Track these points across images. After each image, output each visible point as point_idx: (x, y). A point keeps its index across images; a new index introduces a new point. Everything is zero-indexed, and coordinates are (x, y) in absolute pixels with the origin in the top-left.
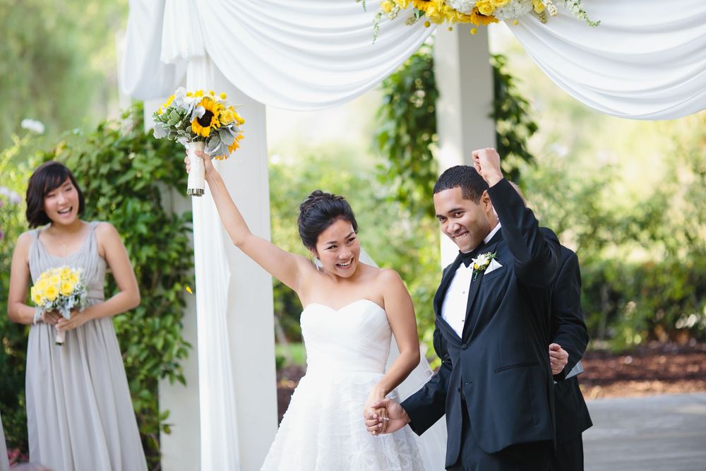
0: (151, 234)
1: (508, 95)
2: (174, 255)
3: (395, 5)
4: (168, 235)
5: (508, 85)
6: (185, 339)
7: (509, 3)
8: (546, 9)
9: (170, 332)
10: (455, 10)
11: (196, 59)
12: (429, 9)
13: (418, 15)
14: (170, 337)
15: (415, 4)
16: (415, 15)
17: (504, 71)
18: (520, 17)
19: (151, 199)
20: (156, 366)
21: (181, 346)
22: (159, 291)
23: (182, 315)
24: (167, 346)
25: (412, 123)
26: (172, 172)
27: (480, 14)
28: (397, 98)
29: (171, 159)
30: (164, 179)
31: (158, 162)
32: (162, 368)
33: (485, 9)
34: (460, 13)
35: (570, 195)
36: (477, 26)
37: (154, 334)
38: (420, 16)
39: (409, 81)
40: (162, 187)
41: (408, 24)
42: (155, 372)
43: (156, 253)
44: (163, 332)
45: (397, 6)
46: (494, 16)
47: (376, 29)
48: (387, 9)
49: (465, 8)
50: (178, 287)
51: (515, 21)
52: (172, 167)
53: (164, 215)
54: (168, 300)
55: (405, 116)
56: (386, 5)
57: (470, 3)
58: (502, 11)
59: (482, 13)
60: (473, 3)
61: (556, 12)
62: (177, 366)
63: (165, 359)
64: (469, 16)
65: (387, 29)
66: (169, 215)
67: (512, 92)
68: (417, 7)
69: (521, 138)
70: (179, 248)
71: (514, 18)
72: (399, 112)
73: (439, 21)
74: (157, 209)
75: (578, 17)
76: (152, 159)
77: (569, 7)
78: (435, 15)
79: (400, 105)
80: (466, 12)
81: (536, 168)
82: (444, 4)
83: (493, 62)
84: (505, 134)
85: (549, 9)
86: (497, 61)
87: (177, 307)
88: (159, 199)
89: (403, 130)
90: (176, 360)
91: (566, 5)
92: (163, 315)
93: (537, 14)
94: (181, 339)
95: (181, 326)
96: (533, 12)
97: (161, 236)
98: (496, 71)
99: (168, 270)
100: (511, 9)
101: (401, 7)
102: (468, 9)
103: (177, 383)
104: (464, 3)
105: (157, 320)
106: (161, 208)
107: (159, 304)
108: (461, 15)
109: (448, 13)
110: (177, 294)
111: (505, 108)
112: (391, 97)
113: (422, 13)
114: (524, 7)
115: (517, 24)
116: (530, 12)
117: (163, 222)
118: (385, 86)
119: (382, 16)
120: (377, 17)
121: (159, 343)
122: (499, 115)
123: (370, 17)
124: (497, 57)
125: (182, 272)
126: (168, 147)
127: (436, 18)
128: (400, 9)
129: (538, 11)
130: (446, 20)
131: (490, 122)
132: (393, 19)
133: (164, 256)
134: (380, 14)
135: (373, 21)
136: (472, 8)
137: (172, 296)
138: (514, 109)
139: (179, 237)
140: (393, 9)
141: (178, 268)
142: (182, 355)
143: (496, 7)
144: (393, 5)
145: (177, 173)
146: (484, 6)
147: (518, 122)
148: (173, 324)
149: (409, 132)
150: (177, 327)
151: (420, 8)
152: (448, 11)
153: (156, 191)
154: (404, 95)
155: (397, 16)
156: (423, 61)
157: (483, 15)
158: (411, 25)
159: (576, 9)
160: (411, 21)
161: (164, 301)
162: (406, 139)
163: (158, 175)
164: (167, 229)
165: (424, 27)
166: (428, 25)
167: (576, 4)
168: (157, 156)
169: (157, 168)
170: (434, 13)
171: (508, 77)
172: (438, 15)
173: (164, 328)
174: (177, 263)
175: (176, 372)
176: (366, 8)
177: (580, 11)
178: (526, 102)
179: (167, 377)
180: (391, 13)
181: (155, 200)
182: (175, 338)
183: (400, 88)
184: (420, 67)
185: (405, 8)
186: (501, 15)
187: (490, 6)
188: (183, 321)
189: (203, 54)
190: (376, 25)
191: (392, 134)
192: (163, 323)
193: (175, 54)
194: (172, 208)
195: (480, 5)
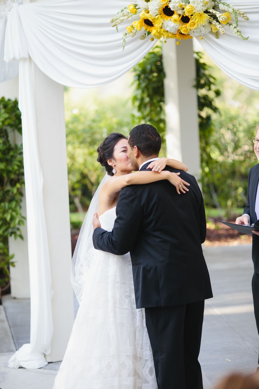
0: (3, 156)
1: (204, 75)
2: (16, 168)
3: (134, 28)
4: (12, 156)
5: (204, 69)
6: (23, 215)
7: (197, 27)
8: (219, 30)
9: (14, 210)
10: (168, 31)
11: (24, 59)
12: (153, 31)
13: (147, 34)
14: (14, 214)
15: (145, 28)
16: (145, 34)
17: (202, 61)
18: (204, 35)
19: (3, 137)
20: (7, 230)
21: (21, 218)
22: (8, 187)
23: (21, 201)
24: (12, 218)
25: (151, 91)
26: (14, 121)
27: (181, 33)
28: (142, 76)
29: (14, 114)
30: (9, 125)
31: (6, 116)
32: (10, 230)
33: (184, 30)
34: (170, 33)
35: (241, 128)
36: (180, 40)
37: (5, 212)
38: (148, 35)
39: (149, 67)
40: (9, 130)
41: (142, 39)
42: (6, 233)
43: (6, 167)
44: (10, 211)
45: (135, 29)
46: (189, 35)
47: (124, 42)
48: (129, 31)
49: (173, 30)
50: (18, 185)
51: (201, 37)
52: (14, 118)
53: (10, 145)
54: (13, 193)
55: (147, 87)
56: (129, 29)
57: (176, 27)
58: (194, 32)
59: (183, 33)
60: (178, 27)
61: (224, 32)
62: (18, 229)
63: (12, 225)
64: (176, 34)
65: (130, 42)
66: (13, 145)
67: (207, 72)
68: (146, 30)
69: (211, 98)
70: (19, 164)
71: (201, 35)
72: (143, 85)
73: (159, 38)
74: (6, 142)
75: (237, 35)
76: (3, 114)
77: (232, 29)
78: (156, 34)
79: (144, 81)
80: (174, 32)
81: (220, 115)
82: (161, 28)
83: (195, 56)
84: (202, 96)
85: (220, 30)
86: (198, 55)
87: (18, 197)
88: (7, 137)
89: (145, 95)
90: (17, 226)
91: (229, 28)
92: (10, 201)
93: (214, 33)
94: (21, 215)
95: (20, 207)
96: (211, 32)
97: (8, 157)
98: (197, 61)
99: (13, 176)
100: (199, 31)
101: (137, 30)
102: (175, 31)
103: (19, 239)
104: (173, 27)
105: (7, 204)
106: (8, 141)
107: (8, 195)
108: (171, 34)
109: (164, 33)
110: (18, 189)
111: (202, 81)
112: (139, 76)
113: (149, 33)
114: (206, 30)
115: (202, 39)
116: (210, 32)
117: (9, 149)
118: (135, 70)
119: (127, 35)
120: (124, 36)
121: (8, 217)
122: (199, 86)
123: (120, 35)
124: (197, 53)
125: (20, 177)
126: (12, 107)
127: (157, 36)
128: (137, 31)
129: (214, 31)
130: (163, 37)
131: (194, 90)
132: (133, 36)
133: (10, 168)
134: (126, 34)
135: (122, 38)
136: (177, 30)
137: (15, 191)
138: (207, 82)
139: (18, 157)
140: (133, 31)
141: (18, 175)
142: (21, 223)
143: (190, 29)
144: (133, 29)
145: (17, 122)
146: (184, 29)
147: (210, 89)
148: (16, 206)
149: (149, 96)
150: (18, 208)
151: (148, 30)
152: (164, 32)
153: (6, 132)
154: (146, 75)
155: (135, 35)
156: (157, 56)
157: (183, 34)
158: (143, 39)
159: (235, 30)
160: (143, 37)
161: (10, 193)
162: (147, 100)
163: (6, 123)
164: (11, 153)
165: (150, 41)
166: (153, 40)
167: (235, 27)
168: (6, 112)
169: (6, 119)
170: (156, 33)
171: (204, 64)
172: (158, 34)
173: (10, 208)
174: (17, 172)
175: (18, 233)
176: (118, 30)
177: (238, 31)
178: (214, 78)
179: (13, 236)
180: (132, 33)
181: (5, 137)
182: (17, 214)
183: (144, 71)
184: (154, 60)
185: (139, 30)
186: (193, 34)
187: (187, 29)
188: (22, 204)
189: (27, 56)
190: (124, 40)
191: (139, 97)
192: (10, 206)
193: (12, 57)
194: (15, 141)
195: (181, 29)
